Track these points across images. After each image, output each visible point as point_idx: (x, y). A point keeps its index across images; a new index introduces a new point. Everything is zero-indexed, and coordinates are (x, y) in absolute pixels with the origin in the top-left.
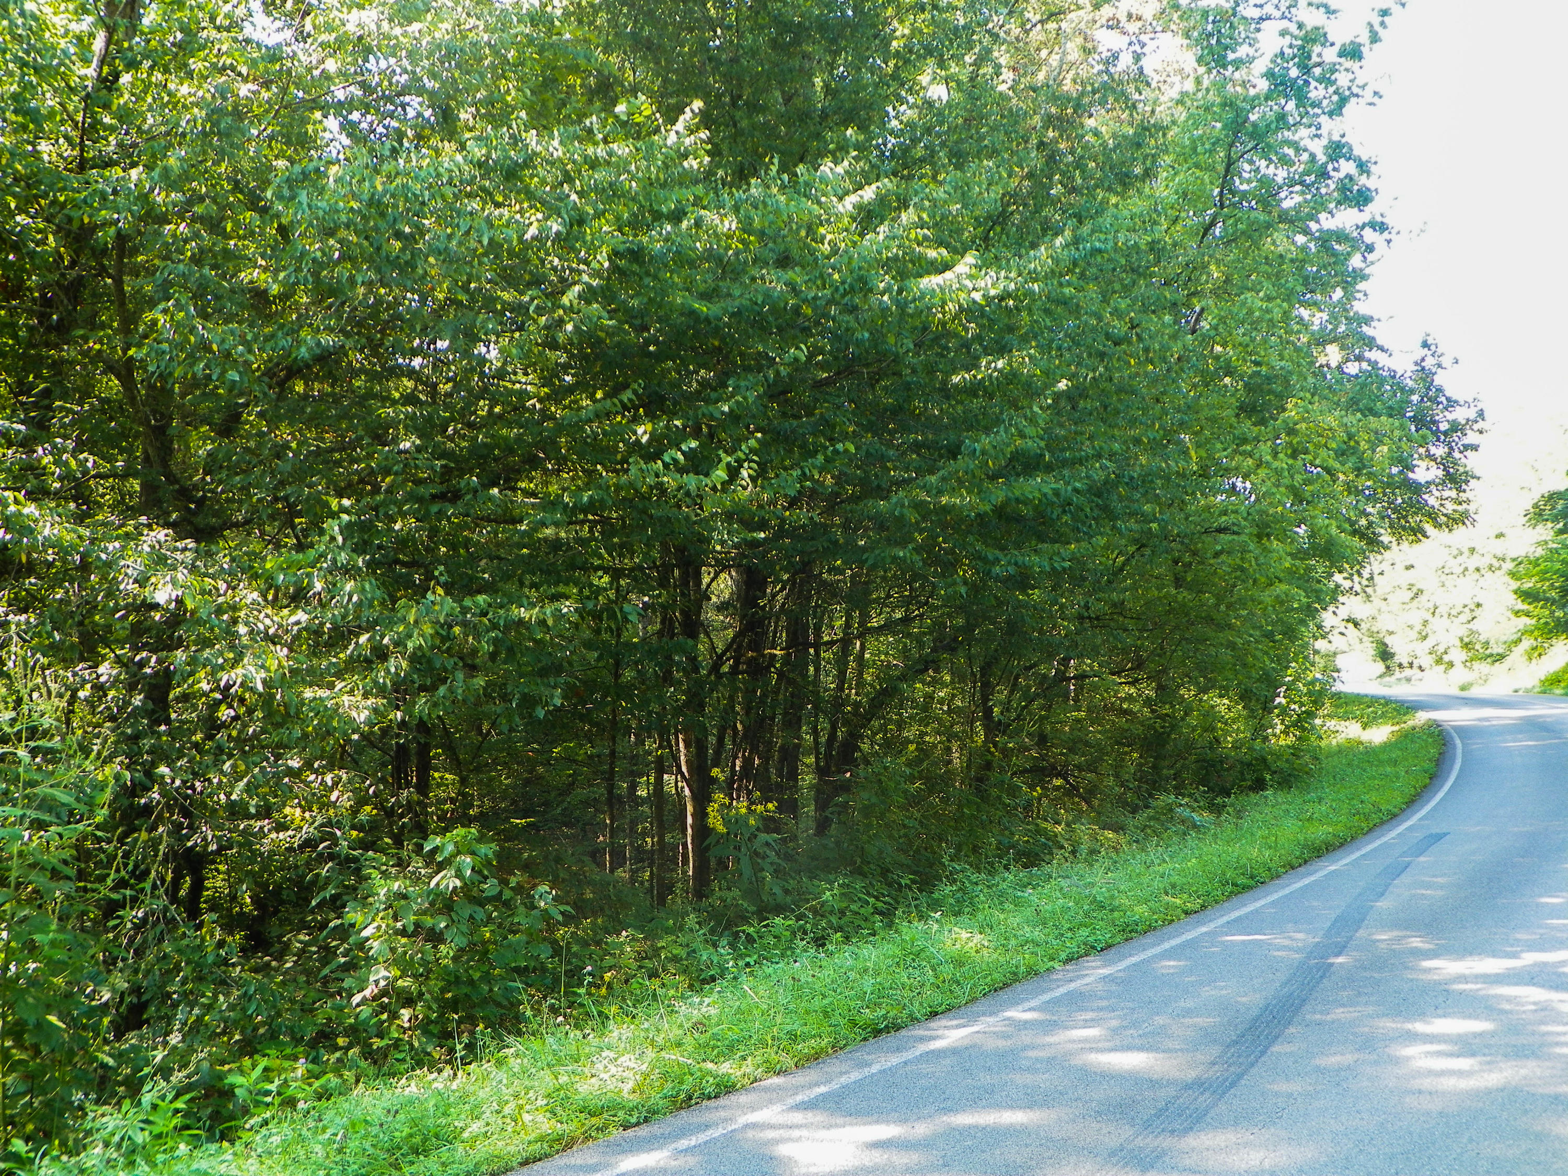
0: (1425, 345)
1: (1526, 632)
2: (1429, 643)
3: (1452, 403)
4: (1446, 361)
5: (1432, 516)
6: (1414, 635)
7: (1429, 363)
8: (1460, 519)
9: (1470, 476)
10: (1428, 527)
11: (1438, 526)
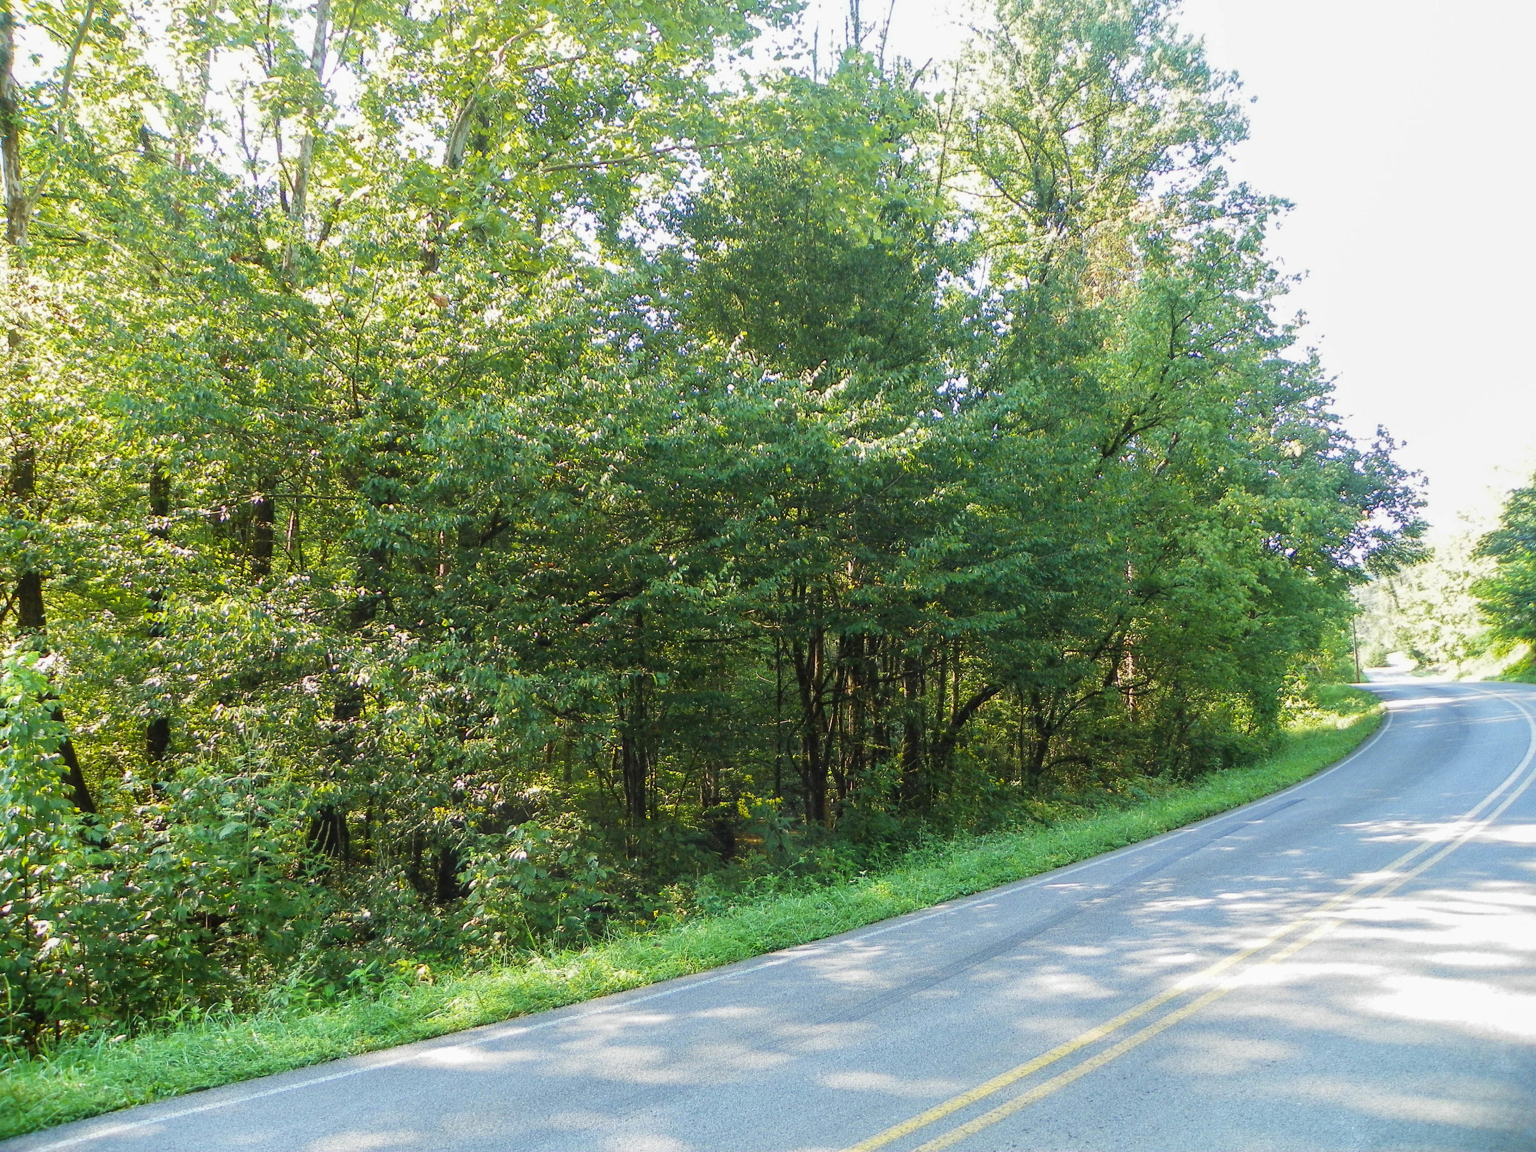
0: (1380, 433)
1: (1493, 635)
2: (1440, 643)
3: (1402, 474)
4: (1397, 443)
5: (1400, 556)
6: (1428, 638)
7: (1384, 446)
8: (1423, 557)
9: (1424, 526)
10: (1399, 565)
11: (1405, 562)
